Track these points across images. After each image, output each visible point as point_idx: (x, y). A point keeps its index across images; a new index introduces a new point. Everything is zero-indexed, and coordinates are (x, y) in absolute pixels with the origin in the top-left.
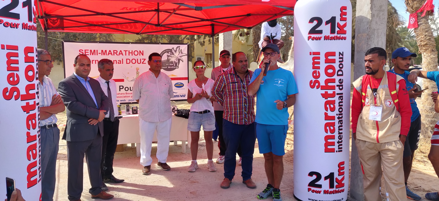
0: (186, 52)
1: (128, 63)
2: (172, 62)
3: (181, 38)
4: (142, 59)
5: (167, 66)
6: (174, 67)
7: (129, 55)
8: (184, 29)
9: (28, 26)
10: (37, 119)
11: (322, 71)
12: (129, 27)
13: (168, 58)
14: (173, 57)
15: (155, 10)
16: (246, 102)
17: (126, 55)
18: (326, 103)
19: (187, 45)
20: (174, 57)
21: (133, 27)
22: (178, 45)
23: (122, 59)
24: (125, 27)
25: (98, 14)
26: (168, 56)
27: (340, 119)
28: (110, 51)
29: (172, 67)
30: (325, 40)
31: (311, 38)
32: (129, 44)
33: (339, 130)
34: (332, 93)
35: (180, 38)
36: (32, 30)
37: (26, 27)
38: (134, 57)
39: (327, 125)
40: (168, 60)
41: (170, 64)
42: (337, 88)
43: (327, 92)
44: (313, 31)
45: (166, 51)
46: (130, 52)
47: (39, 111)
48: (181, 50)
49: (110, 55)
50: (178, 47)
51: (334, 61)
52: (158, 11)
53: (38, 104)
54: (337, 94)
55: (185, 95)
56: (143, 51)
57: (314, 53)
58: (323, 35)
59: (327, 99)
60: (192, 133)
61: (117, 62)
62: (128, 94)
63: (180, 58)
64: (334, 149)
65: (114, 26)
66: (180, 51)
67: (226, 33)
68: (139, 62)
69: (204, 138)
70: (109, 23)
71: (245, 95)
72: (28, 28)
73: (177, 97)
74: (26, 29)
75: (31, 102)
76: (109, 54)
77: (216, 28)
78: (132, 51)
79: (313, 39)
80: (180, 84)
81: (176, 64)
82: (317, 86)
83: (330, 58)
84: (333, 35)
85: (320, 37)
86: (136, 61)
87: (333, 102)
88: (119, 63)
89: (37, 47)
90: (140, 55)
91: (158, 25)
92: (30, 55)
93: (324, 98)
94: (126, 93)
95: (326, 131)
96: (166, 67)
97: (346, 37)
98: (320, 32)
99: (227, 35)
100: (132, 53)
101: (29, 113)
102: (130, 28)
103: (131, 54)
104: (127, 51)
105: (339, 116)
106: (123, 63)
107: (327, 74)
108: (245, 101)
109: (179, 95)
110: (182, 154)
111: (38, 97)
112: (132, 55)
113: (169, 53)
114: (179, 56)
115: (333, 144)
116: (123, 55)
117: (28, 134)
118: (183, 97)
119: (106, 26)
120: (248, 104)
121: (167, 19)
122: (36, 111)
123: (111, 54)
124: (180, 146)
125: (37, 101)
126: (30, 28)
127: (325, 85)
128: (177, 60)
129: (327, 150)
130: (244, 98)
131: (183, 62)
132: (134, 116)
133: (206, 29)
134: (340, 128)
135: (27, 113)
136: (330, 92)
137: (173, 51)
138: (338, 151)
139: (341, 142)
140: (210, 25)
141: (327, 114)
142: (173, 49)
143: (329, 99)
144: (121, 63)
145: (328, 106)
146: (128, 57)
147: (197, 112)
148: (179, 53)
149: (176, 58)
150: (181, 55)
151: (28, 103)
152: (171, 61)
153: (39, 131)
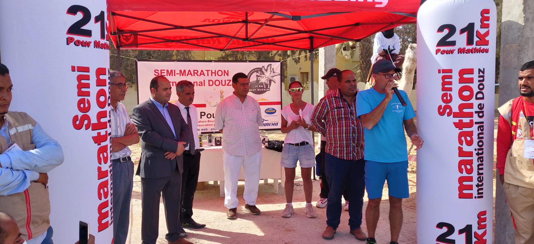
0: (278, 71)
1: (210, 85)
2: (262, 84)
3: (272, 54)
4: (227, 80)
5: (257, 88)
6: (264, 90)
7: (212, 75)
8: (277, 44)
9: (101, 44)
10: (109, 151)
11: (455, 93)
12: (212, 42)
13: (257, 79)
14: (263, 77)
15: (243, 22)
16: (354, 132)
17: (208, 75)
18: (461, 135)
19: (280, 63)
20: (265, 77)
21: (217, 42)
22: (270, 63)
23: (204, 81)
24: (207, 42)
25: (176, 27)
26: (258, 76)
27: (480, 156)
28: (189, 71)
29: (262, 89)
30: (460, 53)
31: (440, 52)
32: (212, 62)
33: (479, 169)
34: (469, 121)
35: (270, 54)
36: (105, 49)
37: (98, 45)
38: (217, 77)
39: (461, 163)
40: (258, 81)
41: (260, 86)
42: (475, 116)
43: (462, 120)
44: (442, 42)
45: (255, 70)
46: (213, 72)
47: (111, 142)
48: (273, 69)
49: (190, 76)
50: (269, 65)
51: (471, 80)
52: (246, 22)
53: (110, 134)
54: (475, 122)
55: (278, 123)
56: (228, 71)
57: (444, 71)
58: (456, 48)
59: (462, 130)
60: (286, 169)
61: (198, 84)
62: (211, 121)
63: (271, 78)
64: (472, 194)
65: (194, 42)
66: (271, 70)
67: (328, 47)
68: (224, 84)
69: (301, 176)
70: (188, 38)
71: (353, 123)
72: (100, 46)
73: (268, 126)
74: (98, 48)
75: (103, 132)
76: (188, 74)
77: (316, 41)
78: (215, 71)
79: (443, 52)
80: (272, 110)
81: (267, 85)
82: (447, 113)
83: (465, 76)
84: (470, 47)
85: (452, 50)
86: (221, 83)
87: (471, 134)
88: (201, 85)
89: (109, 68)
90: (224, 76)
91: (246, 39)
92: (102, 77)
93: (458, 128)
94: (209, 121)
95: (461, 171)
96: (255, 90)
97: (488, 49)
98: (453, 43)
99: (329, 50)
100: (215, 73)
101: (100, 145)
102: (213, 44)
103: (213, 74)
104: (210, 70)
105: (478, 152)
106: (204, 85)
107: (462, 97)
108: (354, 130)
109: (270, 123)
110: (274, 195)
111: (110, 126)
112: (215, 75)
113: (258, 73)
114: (270, 76)
115: (470, 187)
116: (204, 76)
117: (99, 169)
118: (275, 125)
119: (185, 41)
120: (357, 135)
121: (257, 33)
122: (108, 143)
123: (191, 74)
124: (271, 185)
125: (109, 130)
126: (102, 46)
127: (459, 112)
128: (269, 81)
129: (462, 196)
130: (352, 127)
131: (275, 83)
132: (218, 149)
133: (304, 43)
134: (480, 167)
135: (98, 145)
136: (466, 120)
137: (263, 70)
138: (478, 197)
139: (482, 185)
140: (309, 38)
141: (462, 148)
142: (263, 68)
143: (465, 130)
144: (202, 85)
145: (463, 138)
146: (210, 77)
147: (293, 144)
148: (270, 72)
149: (267, 78)
150: (272, 74)
151: (99, 133)
152: (260, 82)
153: (111, 165)
